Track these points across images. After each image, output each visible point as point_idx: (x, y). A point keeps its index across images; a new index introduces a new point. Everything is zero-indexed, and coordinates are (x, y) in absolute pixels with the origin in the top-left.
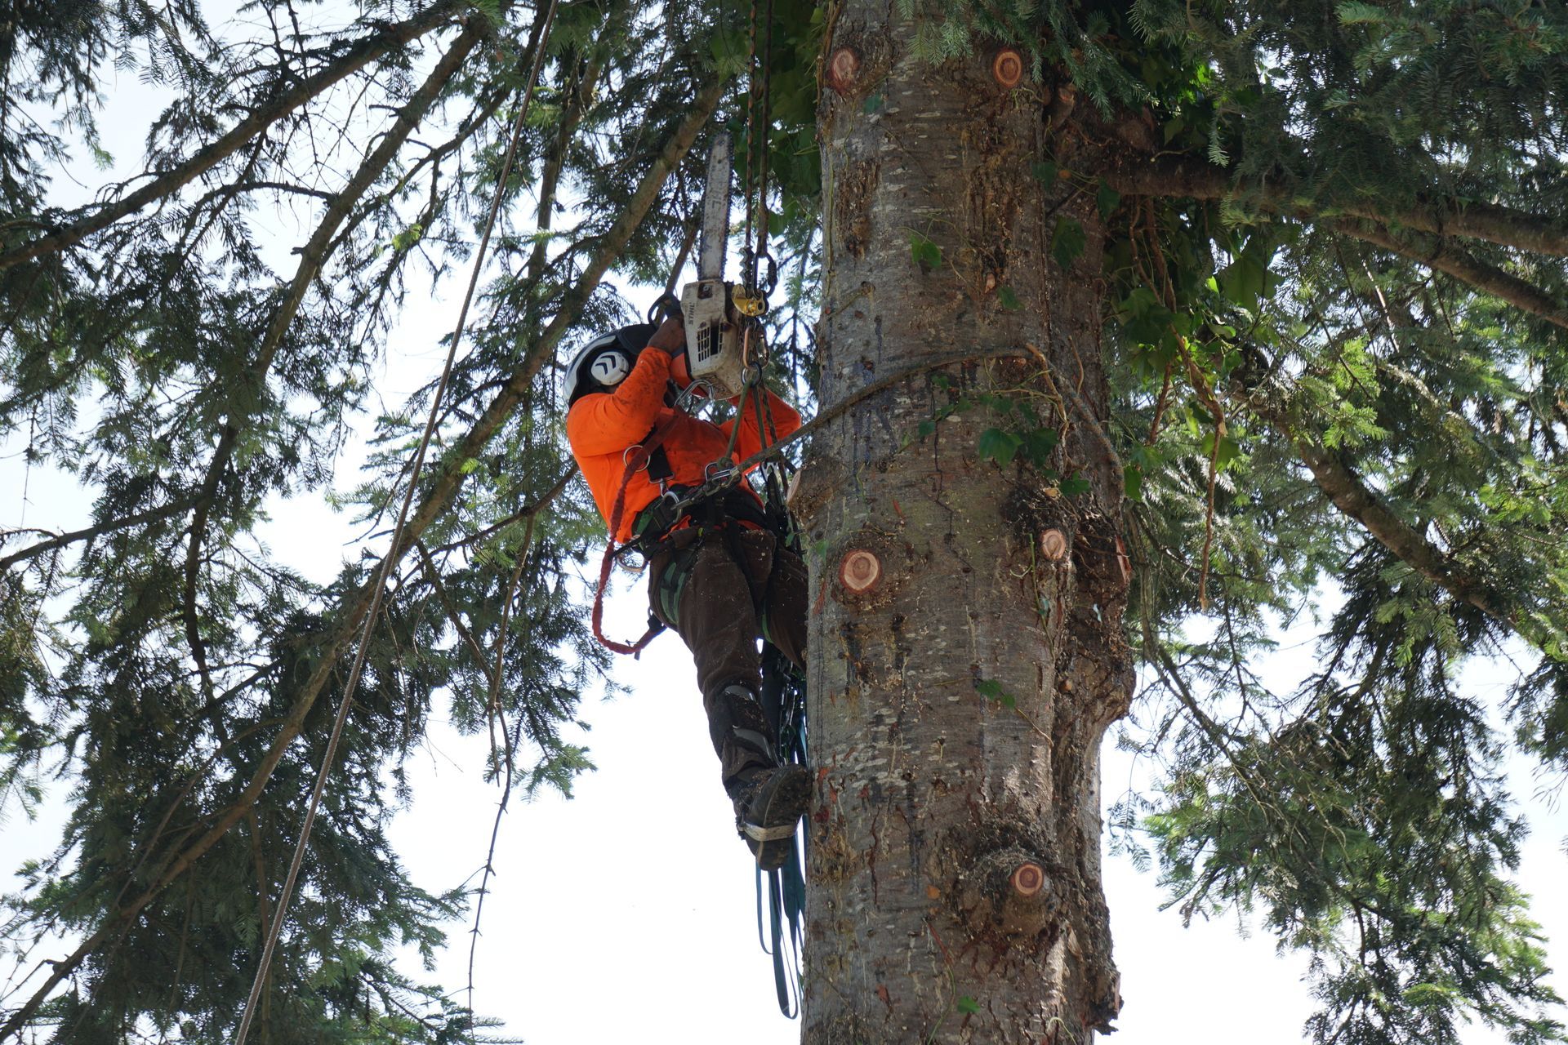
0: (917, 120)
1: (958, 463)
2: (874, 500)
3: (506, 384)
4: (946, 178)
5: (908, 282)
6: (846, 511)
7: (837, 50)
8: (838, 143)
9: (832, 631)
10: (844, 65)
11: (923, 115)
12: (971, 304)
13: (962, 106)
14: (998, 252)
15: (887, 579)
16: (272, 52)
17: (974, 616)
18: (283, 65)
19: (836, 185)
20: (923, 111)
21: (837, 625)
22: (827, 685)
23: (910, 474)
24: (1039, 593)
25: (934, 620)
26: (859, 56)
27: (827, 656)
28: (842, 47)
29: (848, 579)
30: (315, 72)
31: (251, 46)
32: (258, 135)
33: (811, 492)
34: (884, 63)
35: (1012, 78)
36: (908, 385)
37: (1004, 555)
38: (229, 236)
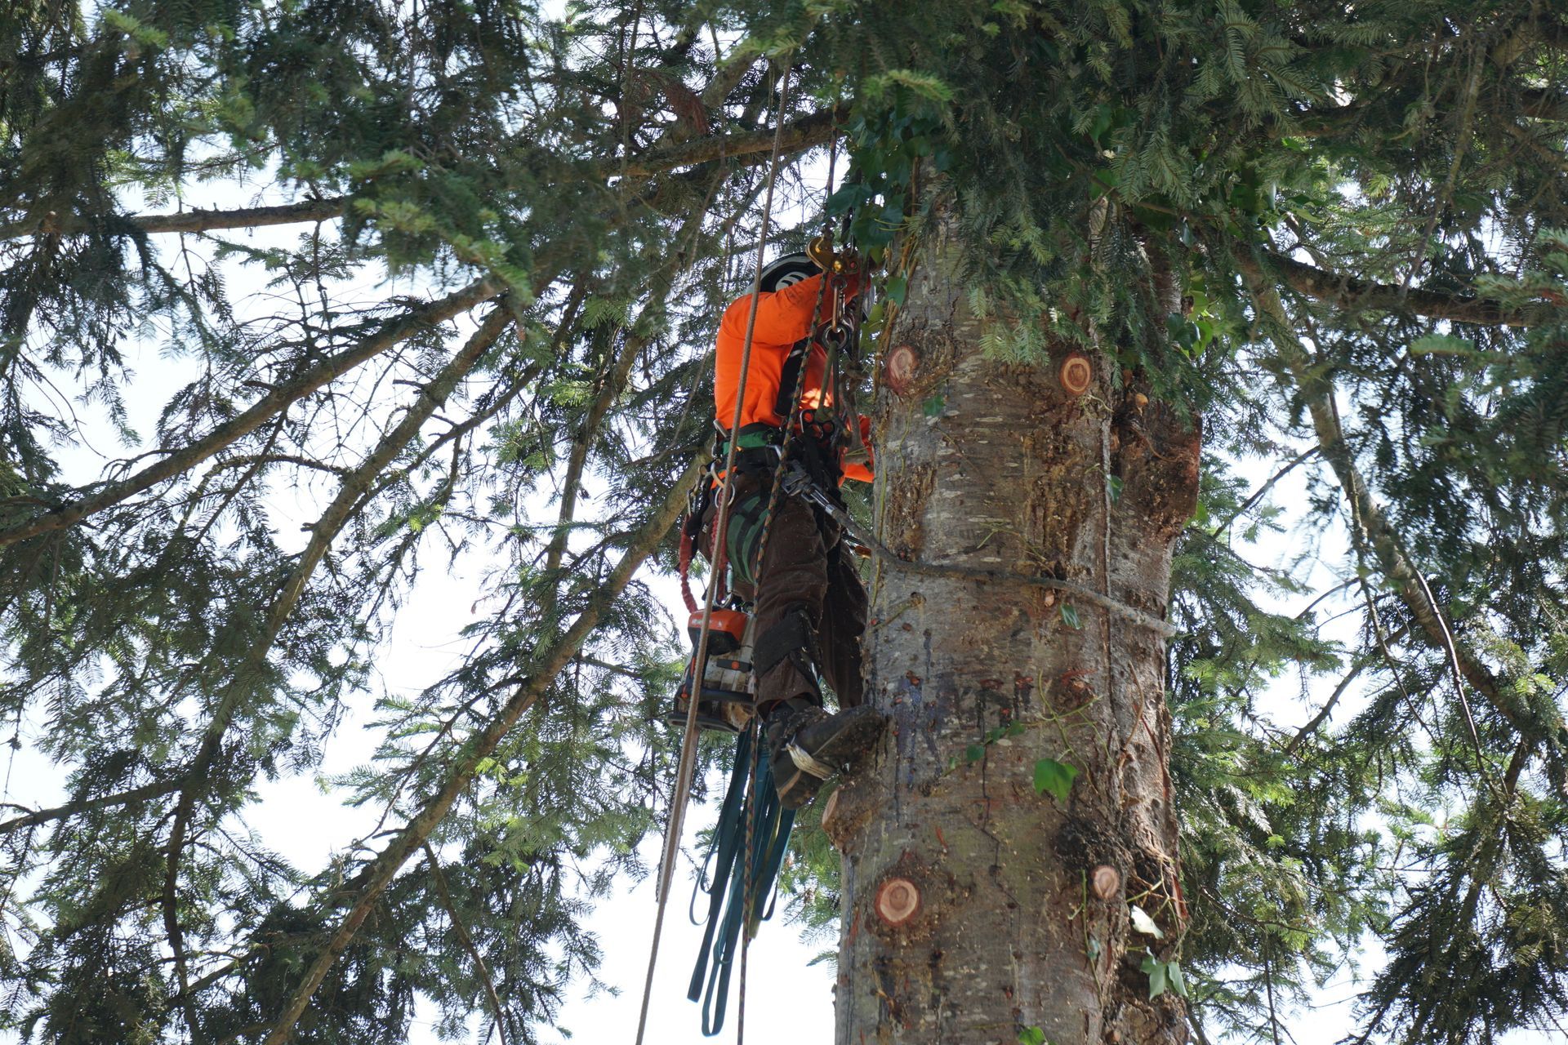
0: (978, 424)
1: (1007, 790)
2: (915, 826)
3: (525, 683)
4: (1006, 487)
5: (961, 594)
6: (884, 836)
7: (896, 348)
8: (893, 445)
9: (865, 965)
10: (903, 363)
11: (984, 420)
12: (1028, 621)
13: (1025, 412)
14: (1058, 567)
15: (926, 911)
16: (298, 328)
17: (1018, 956)
18: (310, 342)
19: (889, 489)
20: (985, 416)
21: (870, 959)
22: (857, 1021)
23: (955, 800)
24: (1089, 934)
25: (975, 957)
26: (919, 354)
27: (857, 991)
28: (902, 345)
29: (884, 909)
30: (342, 350)
31: (276, 321)
32: (279, 414)
33: (848, 814)
34: (945, 363)
35: (1079, 385)
36: (957, 705)
37: (1053, 890)
38: (245, 521)
